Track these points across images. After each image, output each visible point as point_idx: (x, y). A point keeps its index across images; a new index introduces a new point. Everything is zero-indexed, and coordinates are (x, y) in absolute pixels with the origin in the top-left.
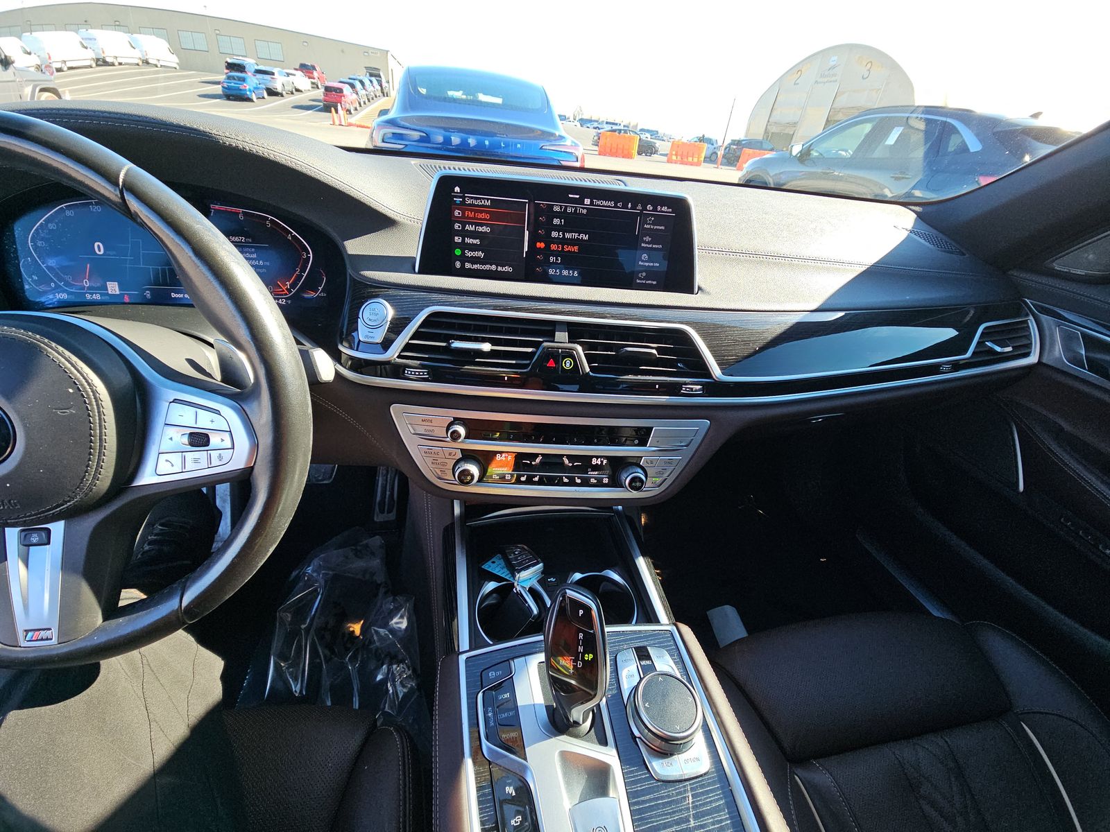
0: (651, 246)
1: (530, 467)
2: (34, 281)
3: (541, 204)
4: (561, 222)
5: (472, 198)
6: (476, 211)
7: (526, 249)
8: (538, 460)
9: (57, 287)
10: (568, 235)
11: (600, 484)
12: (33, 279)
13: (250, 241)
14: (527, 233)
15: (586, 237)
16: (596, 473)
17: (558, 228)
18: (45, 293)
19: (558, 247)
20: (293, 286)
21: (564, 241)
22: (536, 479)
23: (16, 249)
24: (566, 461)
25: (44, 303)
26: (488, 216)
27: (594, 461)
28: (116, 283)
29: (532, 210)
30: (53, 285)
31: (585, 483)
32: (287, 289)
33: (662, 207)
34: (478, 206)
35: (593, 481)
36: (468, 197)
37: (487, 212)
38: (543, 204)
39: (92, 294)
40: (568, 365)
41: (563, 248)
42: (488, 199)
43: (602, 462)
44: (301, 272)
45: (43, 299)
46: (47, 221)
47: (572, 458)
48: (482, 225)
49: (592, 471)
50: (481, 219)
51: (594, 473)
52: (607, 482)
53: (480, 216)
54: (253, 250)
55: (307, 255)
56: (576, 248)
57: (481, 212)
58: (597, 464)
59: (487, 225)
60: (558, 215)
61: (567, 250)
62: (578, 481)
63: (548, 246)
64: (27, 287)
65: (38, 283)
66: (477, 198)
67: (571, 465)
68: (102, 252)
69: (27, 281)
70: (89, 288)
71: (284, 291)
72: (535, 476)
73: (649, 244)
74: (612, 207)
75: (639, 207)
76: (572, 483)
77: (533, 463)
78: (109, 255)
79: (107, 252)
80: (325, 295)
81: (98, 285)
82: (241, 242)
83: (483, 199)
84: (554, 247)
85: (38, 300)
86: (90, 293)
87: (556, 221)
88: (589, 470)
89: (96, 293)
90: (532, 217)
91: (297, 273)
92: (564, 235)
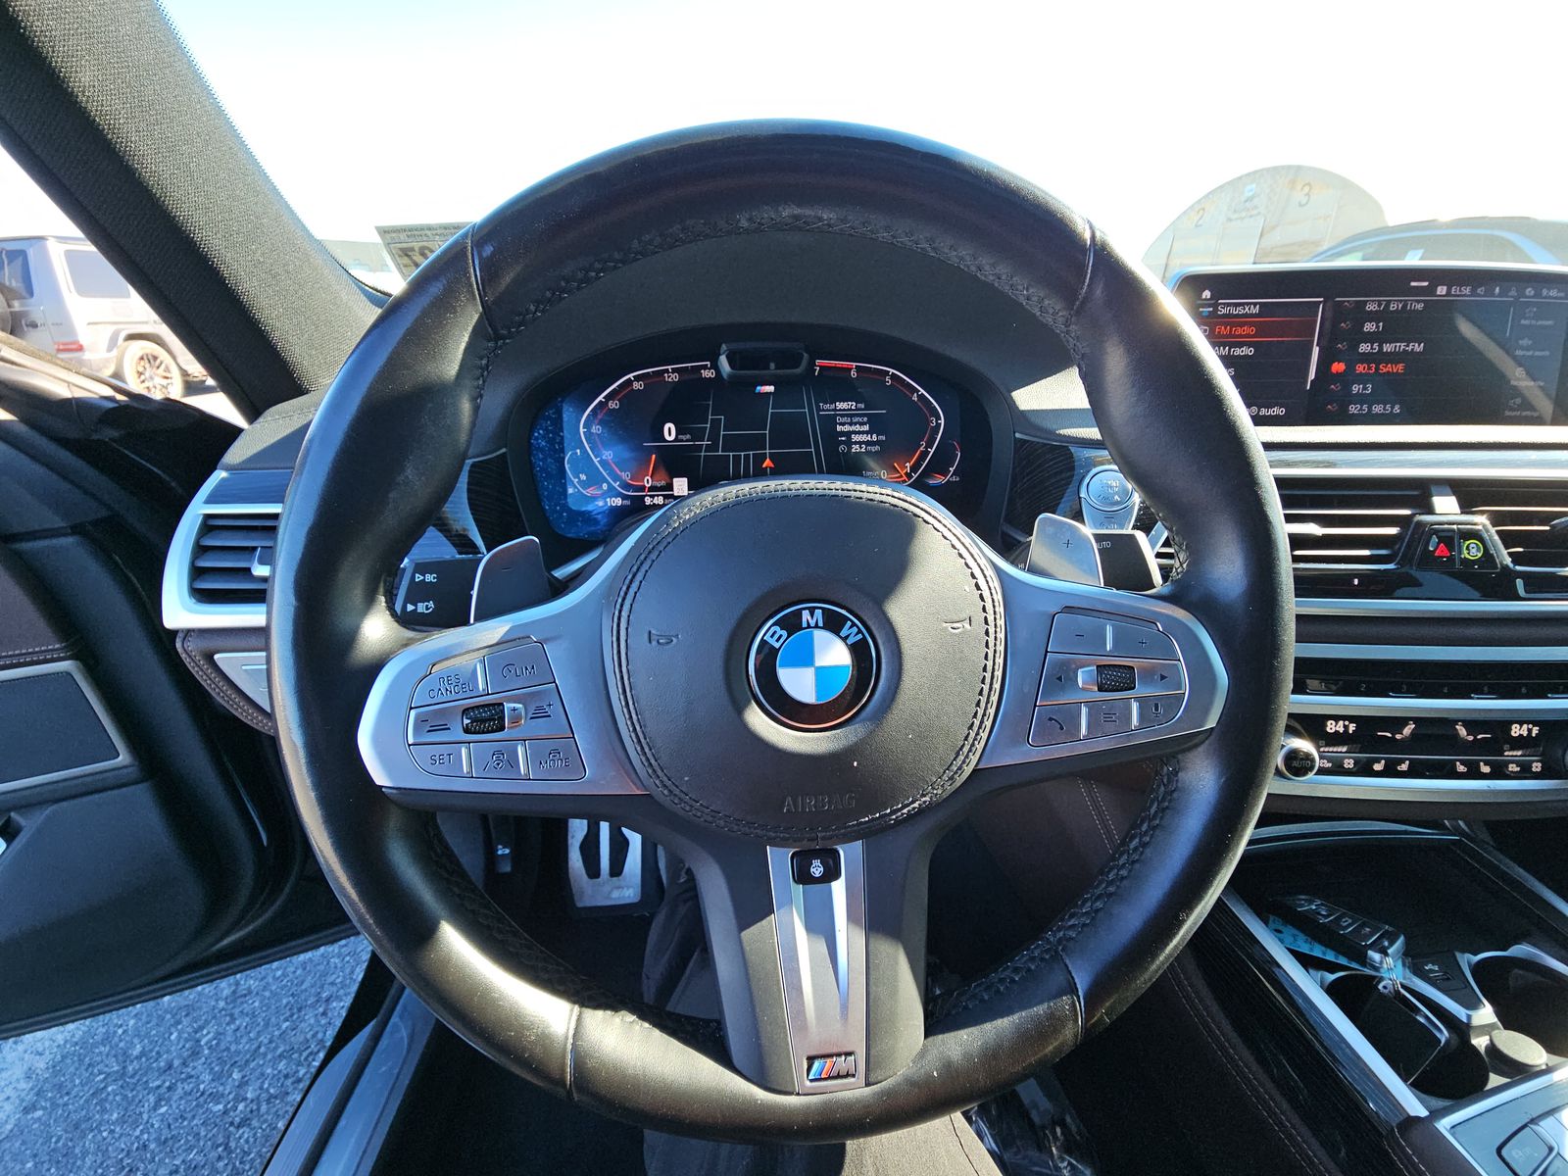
0: (1530, 353)
1: (1391, 745)
2: (580, 482)
3: (1345, 301)
4: (1378, 327)
5: (1229, 305)
6: (1233, 325)
7: (1312, 376)
8: (1407, 730)
9: (611, 488)
10: (1387, 348)
11: (1525, 773)
12: (579, 478)
13: (863, 406)
14: (1316, 351)
15: (1418, 348)
16: (1519, 753)
17: (1370, 338)
18: (594, 498)
19: (1369, 368)
20: (914, 469)
21: (1380, 358)
22: (1404, 767)
23: (562, 437)
24: (1462, 731)
25: (591, 512)
26: (1252, 330)
27: (1516, 731)
28: (686, 479)
29: (1329, 314)
30: (605, 486)
31: (1499, 772)
32: (906, 473)
33: (1549, 289)
34: (1237, 316)
35: (1513, 768)
36: (1224, 304)
37: (1250, 324)
38: (1348, 301)
39: (652, 497)
40: (1473, 551)
41: (1377, 369)
42: (1255, 304)
43: (1530, 731)
44: (926, 447)
45: (590, 508)
46: (608, 398)
47: (1473, 725)
48: (1240, 345)
49: (1512, 749)
50: (1240, 336)
51: (1515, 753)
52: (1539, 769)
53: (1239, 331)
54: (865, 419)
55: (936, 421)
56: (1401, 366)
57: (1241, 325)
58: (1521, 735)
59: (1249, 345)
60: (1373, 317)
61: (1385, 370)
62: (1486, 769)
63: (1350, 367)
64: (570, 491)
65: (586, 485)
66: (1236, 305)
67: (1471, 738)
68: (673, 437)
69: (573, 482)
70: (652, 489)
71: (901, 476)
72: (1402, 761)
73: (1528, 350)
74: (1468, 296)
75: (1513, 293)
76: (1473, 773)
77: (1398, 737)
78: (682, 441)
79: (680, 437)
80: (958, 479)
81: (663, 483)
82: (851, 410)
83: (1248, 304)
84: (1361, 369)
85: (584, 509)
86: (651, 496)
87: (1369, 327)
88: (1506, 747)
89: (658, 496)
90: (1328, 324)
91: (921, 449)
92: (1381, 346)
